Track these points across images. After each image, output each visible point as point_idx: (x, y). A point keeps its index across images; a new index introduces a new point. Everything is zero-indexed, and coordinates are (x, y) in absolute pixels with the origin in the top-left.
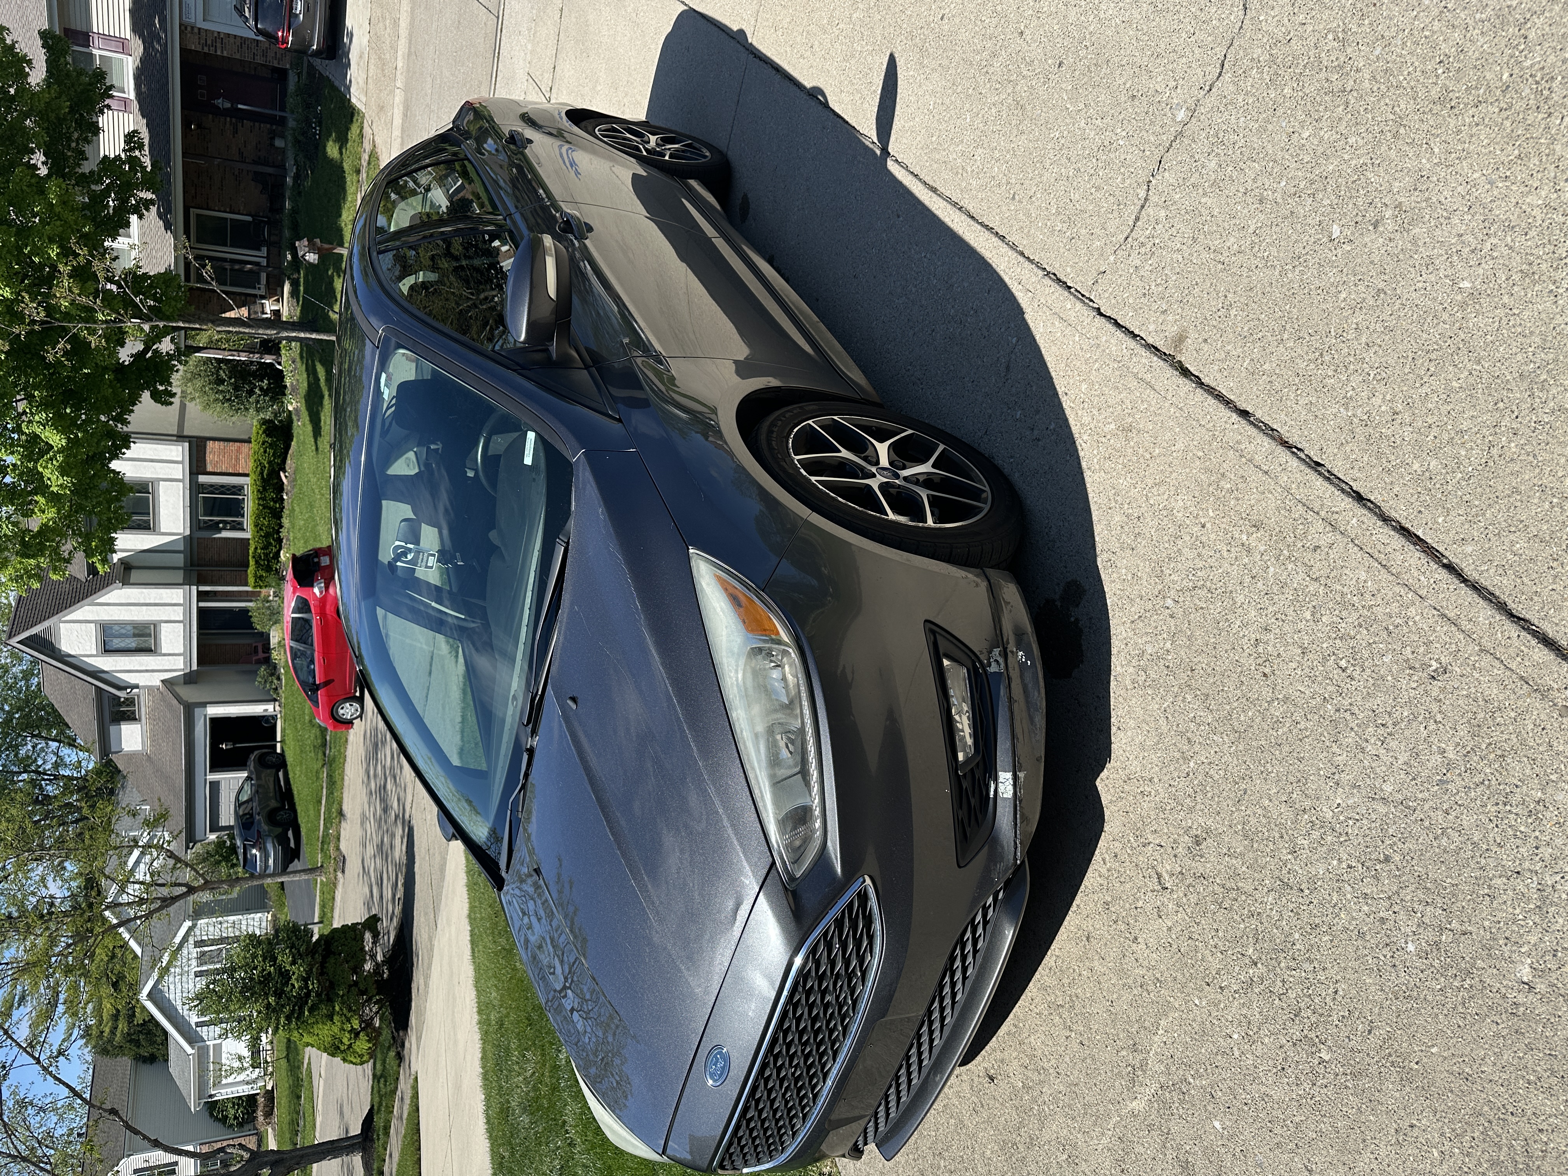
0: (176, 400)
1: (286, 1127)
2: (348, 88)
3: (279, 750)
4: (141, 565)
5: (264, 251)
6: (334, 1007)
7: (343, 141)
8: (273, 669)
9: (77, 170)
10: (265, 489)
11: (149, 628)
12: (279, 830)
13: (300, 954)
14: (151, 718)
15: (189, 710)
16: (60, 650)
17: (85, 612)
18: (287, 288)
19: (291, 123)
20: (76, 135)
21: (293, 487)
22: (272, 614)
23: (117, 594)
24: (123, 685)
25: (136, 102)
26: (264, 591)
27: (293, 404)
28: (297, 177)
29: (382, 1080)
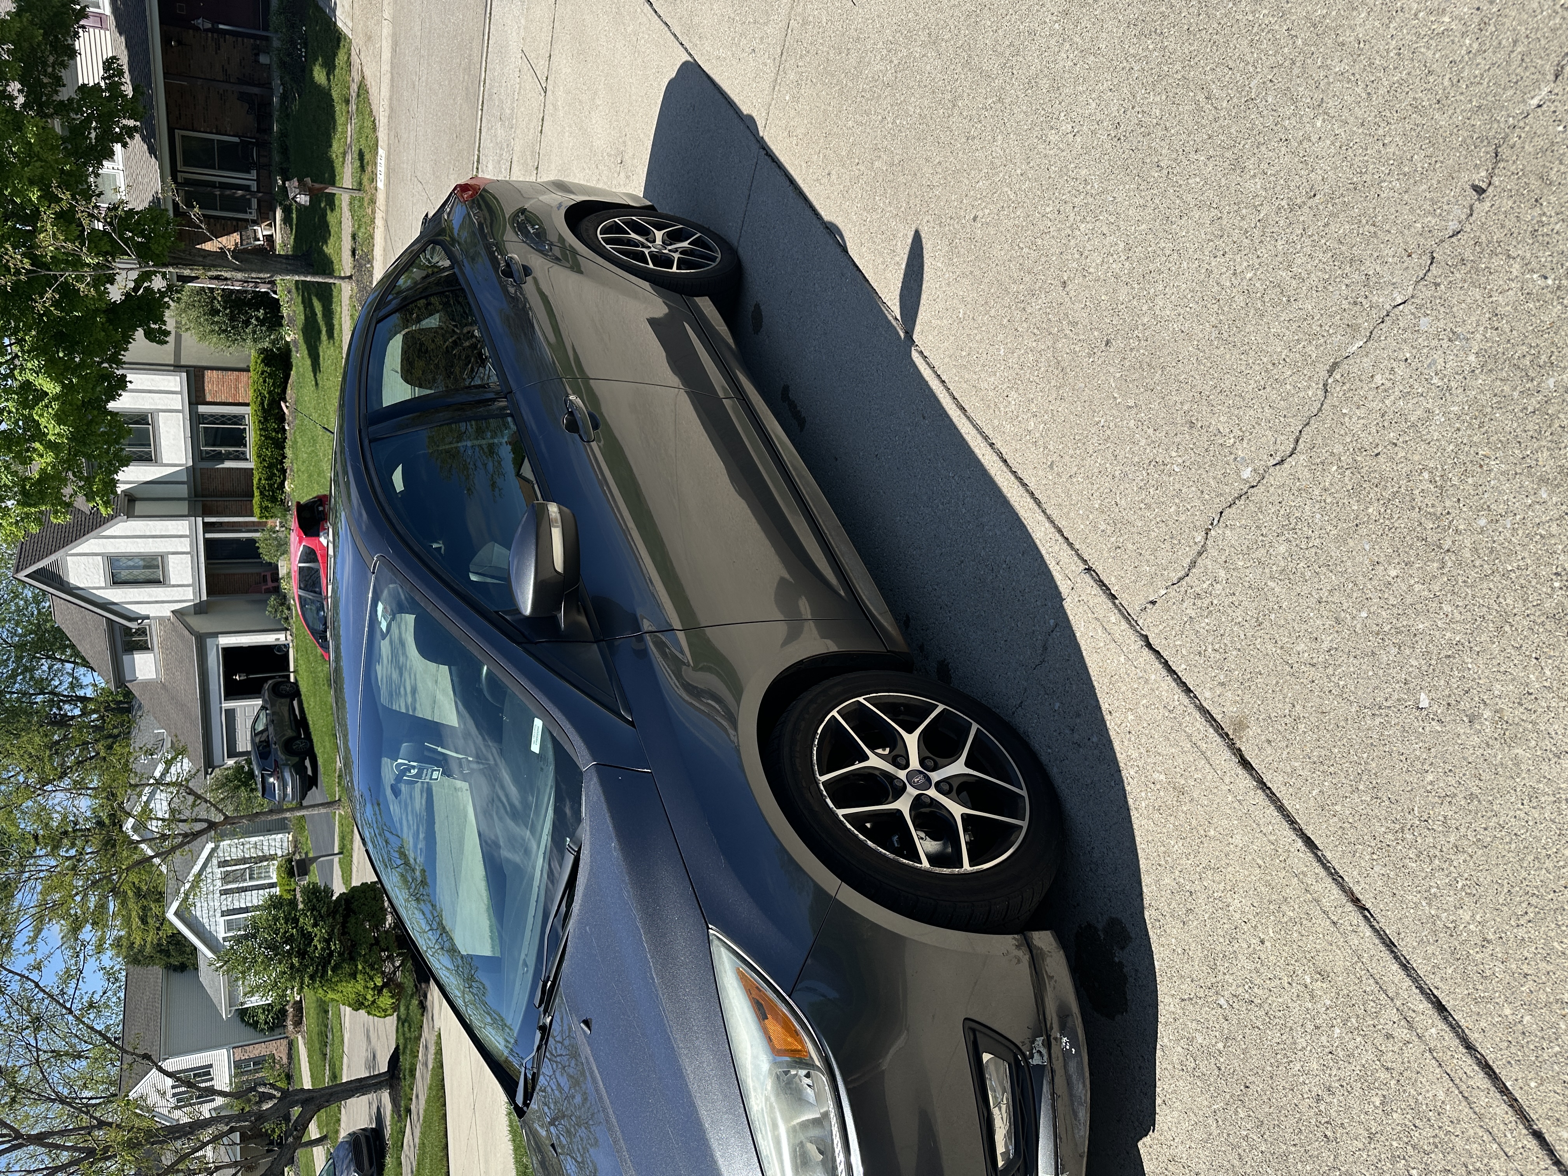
0: (171, 339)
1: (315, 1037)
2: (334, 11)
3: (292, 680)
4: (146, 496)
5: (254, 174)
6: (356, 966)
7: (330, 67)
8: (283, 599)
9: (55, 98)
10: (266, 420)
11: (156, 560)
12: (296, 759)
13: (321, 916)
14: (162, 646)
15: (201, 640)
16: (68, 583)
17: (90, 544)
18: (279, 214)
19: (276, 43)
20: (51, 59)
21: (295, 418)
22: (280, 545)
23: (123, 527)
24: (133, 616)
25: (112, 18)
26: (270, 522)
27: (291, 335)
28: (284, 98)
29: (406, 1025)
